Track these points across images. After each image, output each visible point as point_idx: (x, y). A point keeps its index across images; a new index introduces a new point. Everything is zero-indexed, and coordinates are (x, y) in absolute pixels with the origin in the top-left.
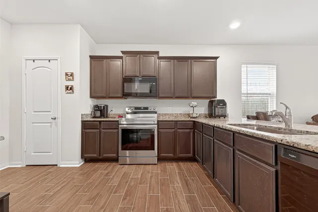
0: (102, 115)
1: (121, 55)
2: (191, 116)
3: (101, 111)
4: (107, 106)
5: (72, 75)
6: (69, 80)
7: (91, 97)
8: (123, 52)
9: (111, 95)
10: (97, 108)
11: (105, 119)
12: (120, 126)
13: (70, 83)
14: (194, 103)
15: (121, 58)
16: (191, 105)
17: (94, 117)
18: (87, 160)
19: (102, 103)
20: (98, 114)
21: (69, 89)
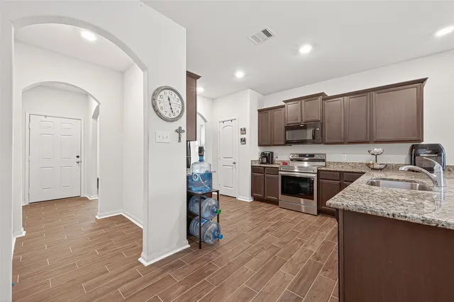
0: (268, 162)
1: (284, 104)
2: (372, 166)
3: (267, 157)
4: (272, 153)
5: (245, 130)
6: (243, 134)
7: (259, 145)
8: (285, 102)
9: (275, 143)
10: (263, 155)
11: (269, 166)
12: (280, 172)
13: (243, 136)
14: (377, 149)
15: (283, 106)
16: (372, 152)
17: (262, 163)
18: (256, 199)
19: (268, 150)
20: (265, 160)
21: (243, 141)
